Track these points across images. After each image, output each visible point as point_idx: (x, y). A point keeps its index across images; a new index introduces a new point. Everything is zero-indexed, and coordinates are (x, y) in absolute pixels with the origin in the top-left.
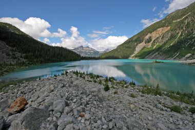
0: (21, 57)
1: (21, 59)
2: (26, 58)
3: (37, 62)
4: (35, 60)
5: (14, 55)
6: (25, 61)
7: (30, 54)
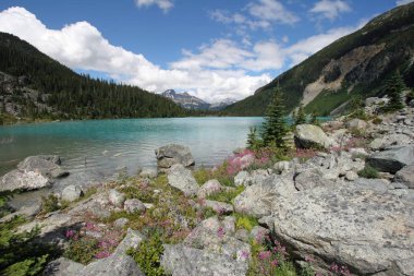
0: (40, 100)
1: (39, 104)
2: (52, 102)
3: (83, 113)
4: (79, 110)
5: (19, 93)
6: (49, 109)
7: (63, 94)
